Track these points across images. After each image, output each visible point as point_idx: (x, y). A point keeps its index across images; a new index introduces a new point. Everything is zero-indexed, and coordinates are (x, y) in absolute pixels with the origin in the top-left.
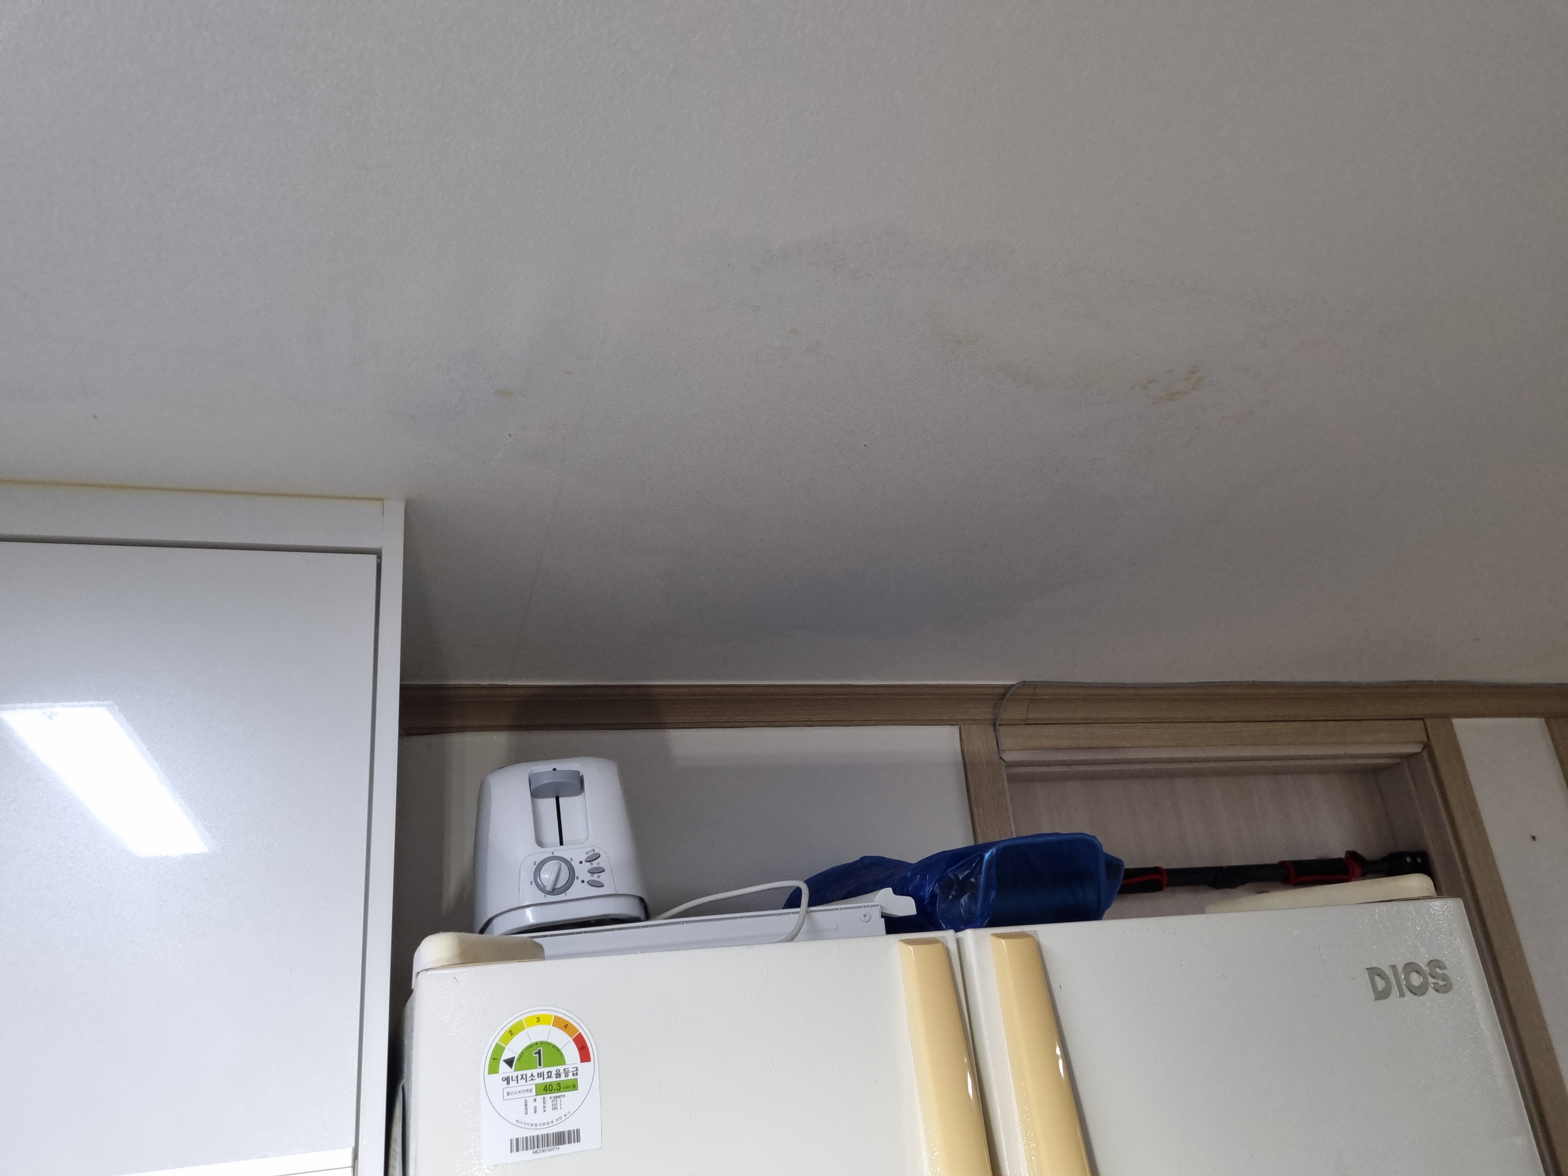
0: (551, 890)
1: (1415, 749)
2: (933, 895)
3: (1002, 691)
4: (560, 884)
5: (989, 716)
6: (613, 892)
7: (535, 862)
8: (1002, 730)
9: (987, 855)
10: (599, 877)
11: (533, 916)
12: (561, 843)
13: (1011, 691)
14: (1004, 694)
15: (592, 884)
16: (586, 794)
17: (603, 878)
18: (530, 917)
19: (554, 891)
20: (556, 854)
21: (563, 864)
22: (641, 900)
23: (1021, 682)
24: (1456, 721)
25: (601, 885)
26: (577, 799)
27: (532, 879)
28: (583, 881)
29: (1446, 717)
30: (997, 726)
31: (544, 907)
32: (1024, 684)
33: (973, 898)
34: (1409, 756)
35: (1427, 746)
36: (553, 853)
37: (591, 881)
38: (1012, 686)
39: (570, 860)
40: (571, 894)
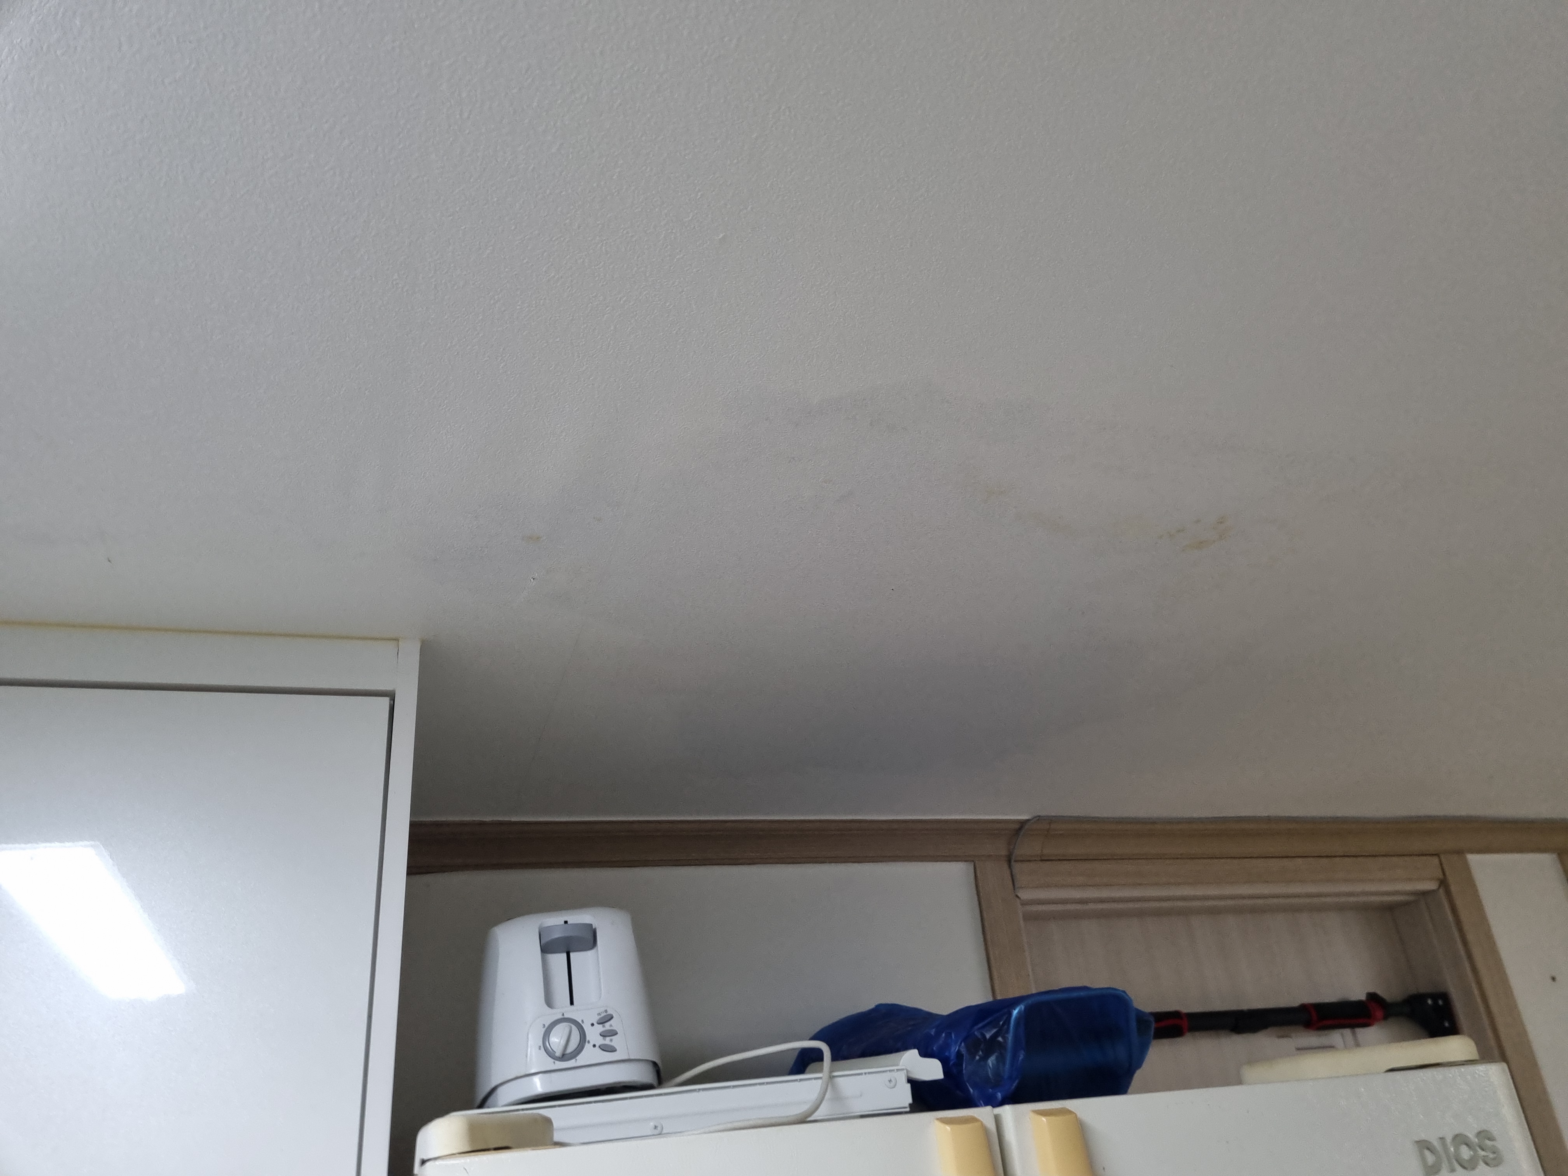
0: (561, 1056)
1: (1431, 886)
2: (959, 1055)
3: (1017, 826)
4: (570, 1050)
5: (1004, 852)
6: (625, 1057)
7: (544, 1025)
8: (1017, 867)
9: (1015, 1012)
10: (611, 1040)
11: (542, 1084)
12: (572, 1003)
13: (1026, 827)
14: (1020, 829)
15: (604, 1049)
16: (599, 949)
17: (615, 1041)
18: (539, 1086)
19: (564, 1057)
20: (566, 1016)
21: (574, 1027)
22: (655, 1064)
23: (1036, 817)
24: (1472, 858)
25: (612, 1050)
26: (590, 954)
27: (541, 1044)
28: (594, 1046)
29: (1460, 852)
30: (1013, 863)
31: (553, 1075)
32: (1039, 819)
33: (1001, 1059)
34: (1424, 894)
35: (1443, 883)
36: (563, 1015)
37: (602, 1045)
38: (1028, 821)
39: (581, 1022)
40: (581, 1059)
